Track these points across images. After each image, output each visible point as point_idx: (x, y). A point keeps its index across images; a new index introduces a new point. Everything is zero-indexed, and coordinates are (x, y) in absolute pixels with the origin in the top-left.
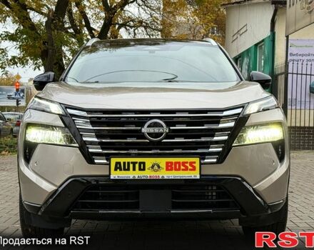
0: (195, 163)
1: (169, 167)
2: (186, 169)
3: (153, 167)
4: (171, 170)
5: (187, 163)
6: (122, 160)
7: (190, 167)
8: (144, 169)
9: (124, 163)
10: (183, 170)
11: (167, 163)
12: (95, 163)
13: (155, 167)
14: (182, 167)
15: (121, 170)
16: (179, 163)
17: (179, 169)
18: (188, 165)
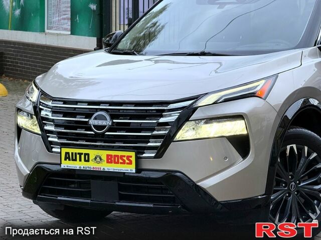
0: (131, 157)
1: (110, 159)
2: (124, 163)
3: (96, 158)
4: (111, 162)
5: (124, 156)
6: (70, 151)
7: (127, 161)
8: (88, 161)
9: (72, 153)
10: (121, 163)
11: (108, 156)
12: (52, 152)
13: (98, 159)
14: (120, 161)
15: (69, 160)
16: (118, 156)
17: (118, 163)
18: (125, 158)
